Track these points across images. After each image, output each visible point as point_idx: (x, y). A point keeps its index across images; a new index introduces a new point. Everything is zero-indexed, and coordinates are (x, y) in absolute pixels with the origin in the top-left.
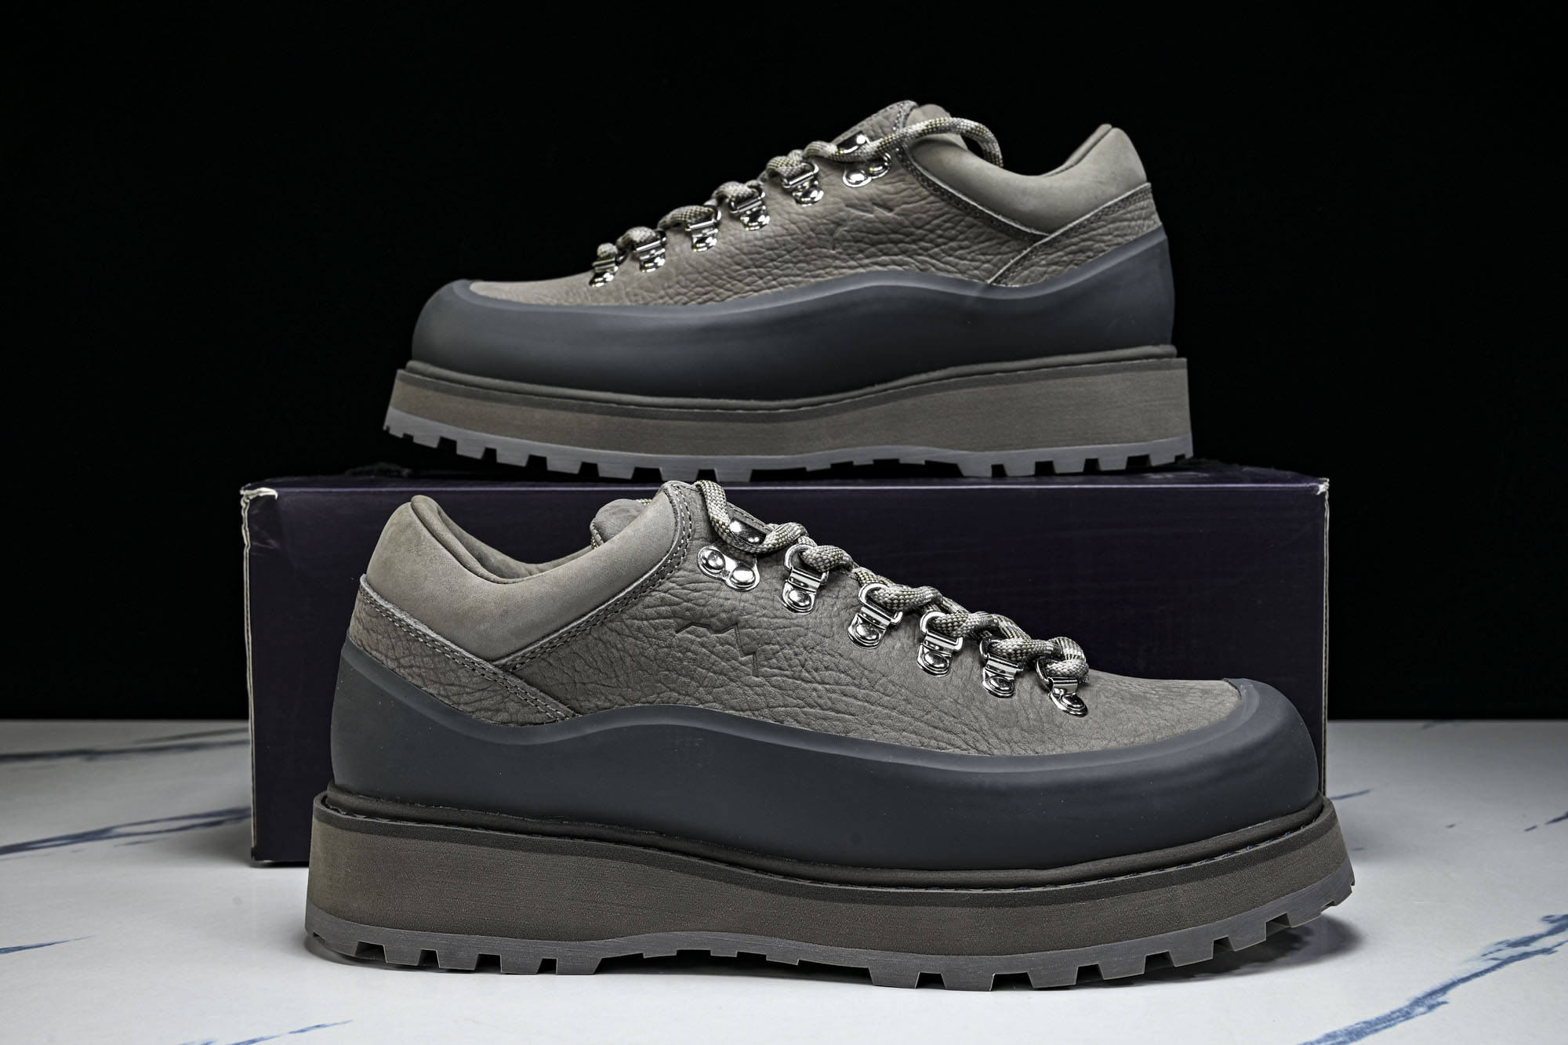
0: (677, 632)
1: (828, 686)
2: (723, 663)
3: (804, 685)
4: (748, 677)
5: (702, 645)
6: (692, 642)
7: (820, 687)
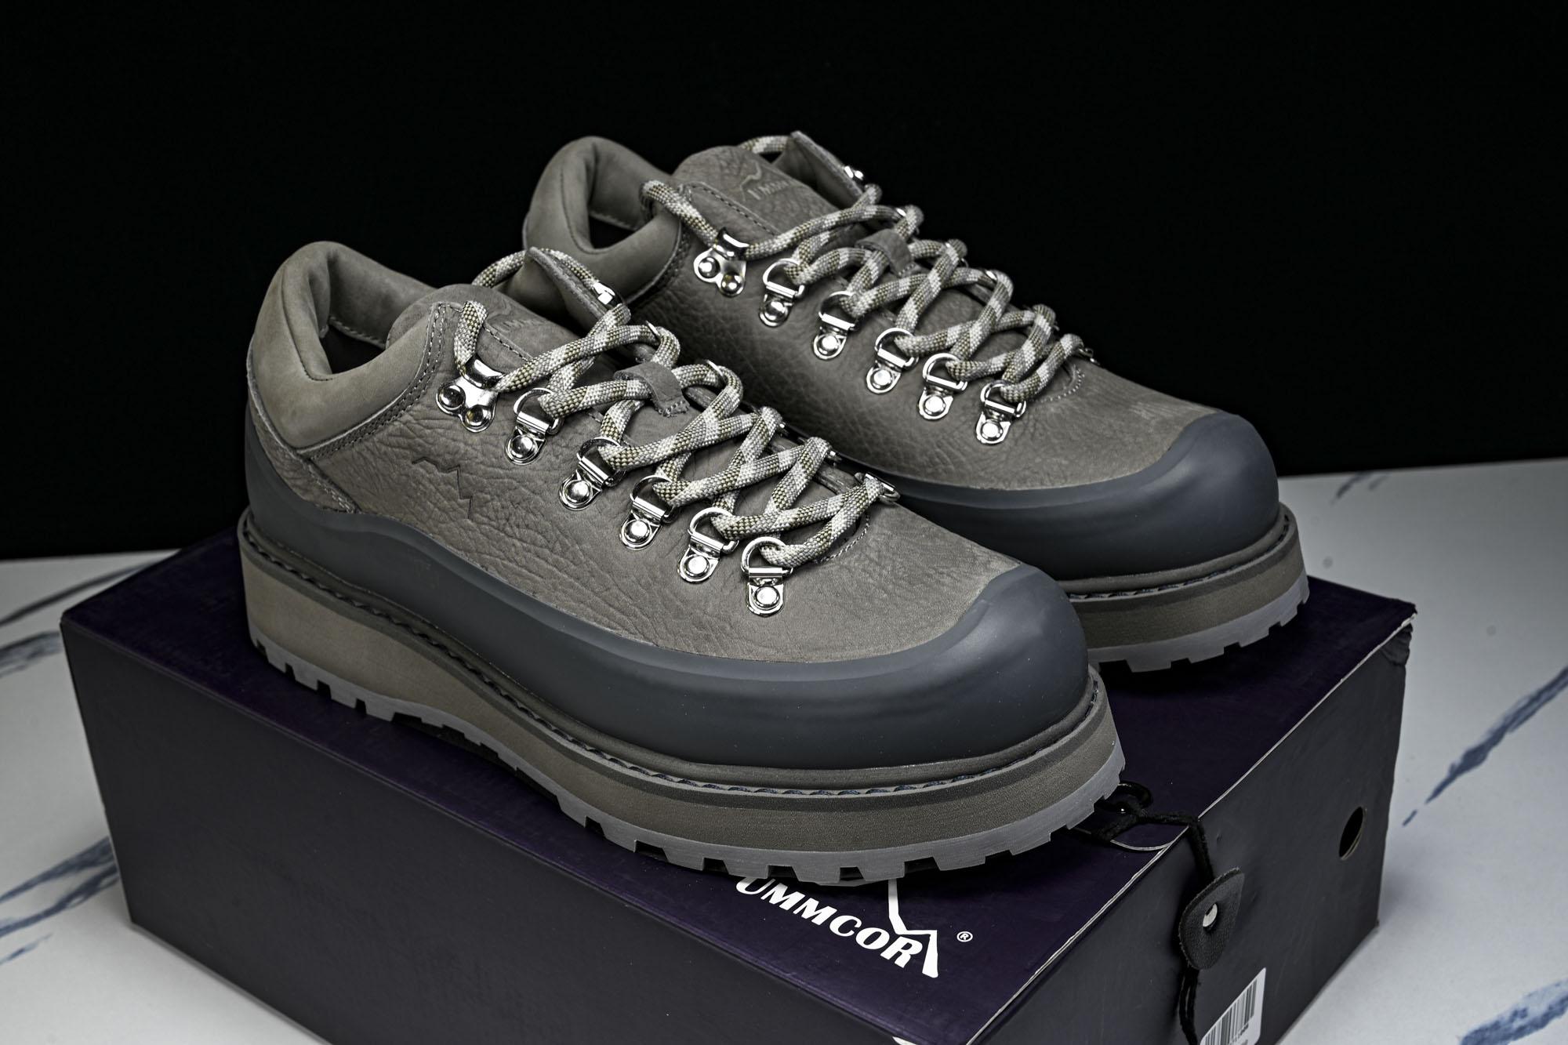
0: (414, 463)
1: (525, 545)
2: (445, 502)
3: (507, 539)
4: (464, 520)
5: (430, 481)
6: (423, 476)
7: (518, 544)
